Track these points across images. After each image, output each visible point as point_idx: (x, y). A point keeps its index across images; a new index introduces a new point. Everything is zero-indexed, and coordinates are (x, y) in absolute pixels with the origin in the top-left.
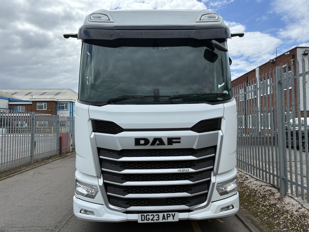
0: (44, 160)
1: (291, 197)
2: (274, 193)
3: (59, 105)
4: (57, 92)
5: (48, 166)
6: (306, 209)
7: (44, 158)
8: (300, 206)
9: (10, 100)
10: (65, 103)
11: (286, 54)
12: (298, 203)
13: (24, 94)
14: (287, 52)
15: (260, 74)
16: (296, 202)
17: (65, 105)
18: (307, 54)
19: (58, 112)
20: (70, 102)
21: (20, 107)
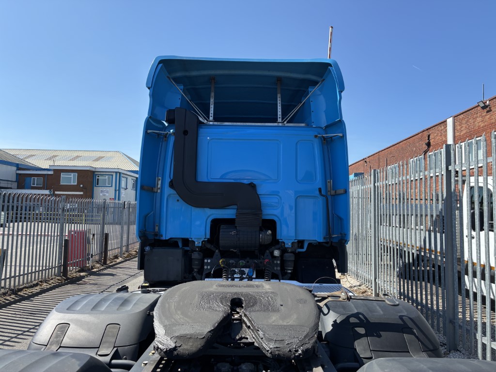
3: (97, 178)
4: (98, 156)
9: (18, 167)
10: (108, 173)
13: (44, 158)
17: (107, 177)
19: (95, 188)
20: (116, 172)
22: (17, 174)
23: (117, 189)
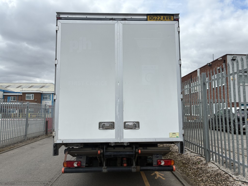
0: (34, 138)
1: (213, 163)
2: (202, 161)
3: (43, 96)
4: (42, 85)
5: (38, 143)
6: (222, 170)
7: (34, 137)
8: (218, 168)
9: (4, 92)
10: (48, 94)
11: (219, 59)
12: (217, 167)
13: (16, 87)
14: (220, 58)
15: (200, 74)
16: (216, 166)
17: (48, 96)
18: (234, 60)
19: (42, 101)
20: (52, 93)
21: (12, 98)
22: (3, 95)
23: (53, 101)
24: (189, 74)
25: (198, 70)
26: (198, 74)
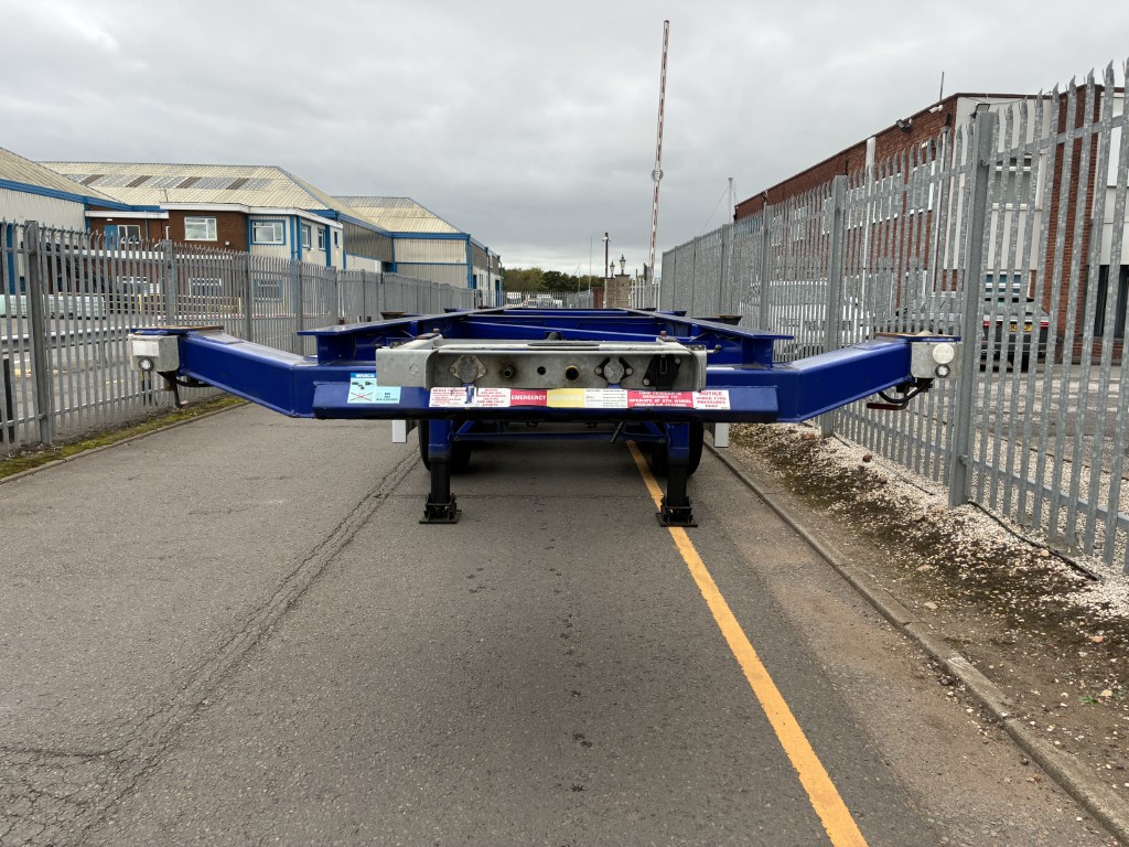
3: (254, 227)
4: (236, 178)
9: (90, 204)
10: (274, 218)
11: (932, 110)
13: (125, 181)
14: (937, 105)
15: (877, 159)
17: (272, 225)
19: (252, 248)
20: (291, 216)
21: (122, 230)
22: (87, 219)
23: (296, 249)
24: (841, 154)
25: (871, 143)
26: (870, 160)
